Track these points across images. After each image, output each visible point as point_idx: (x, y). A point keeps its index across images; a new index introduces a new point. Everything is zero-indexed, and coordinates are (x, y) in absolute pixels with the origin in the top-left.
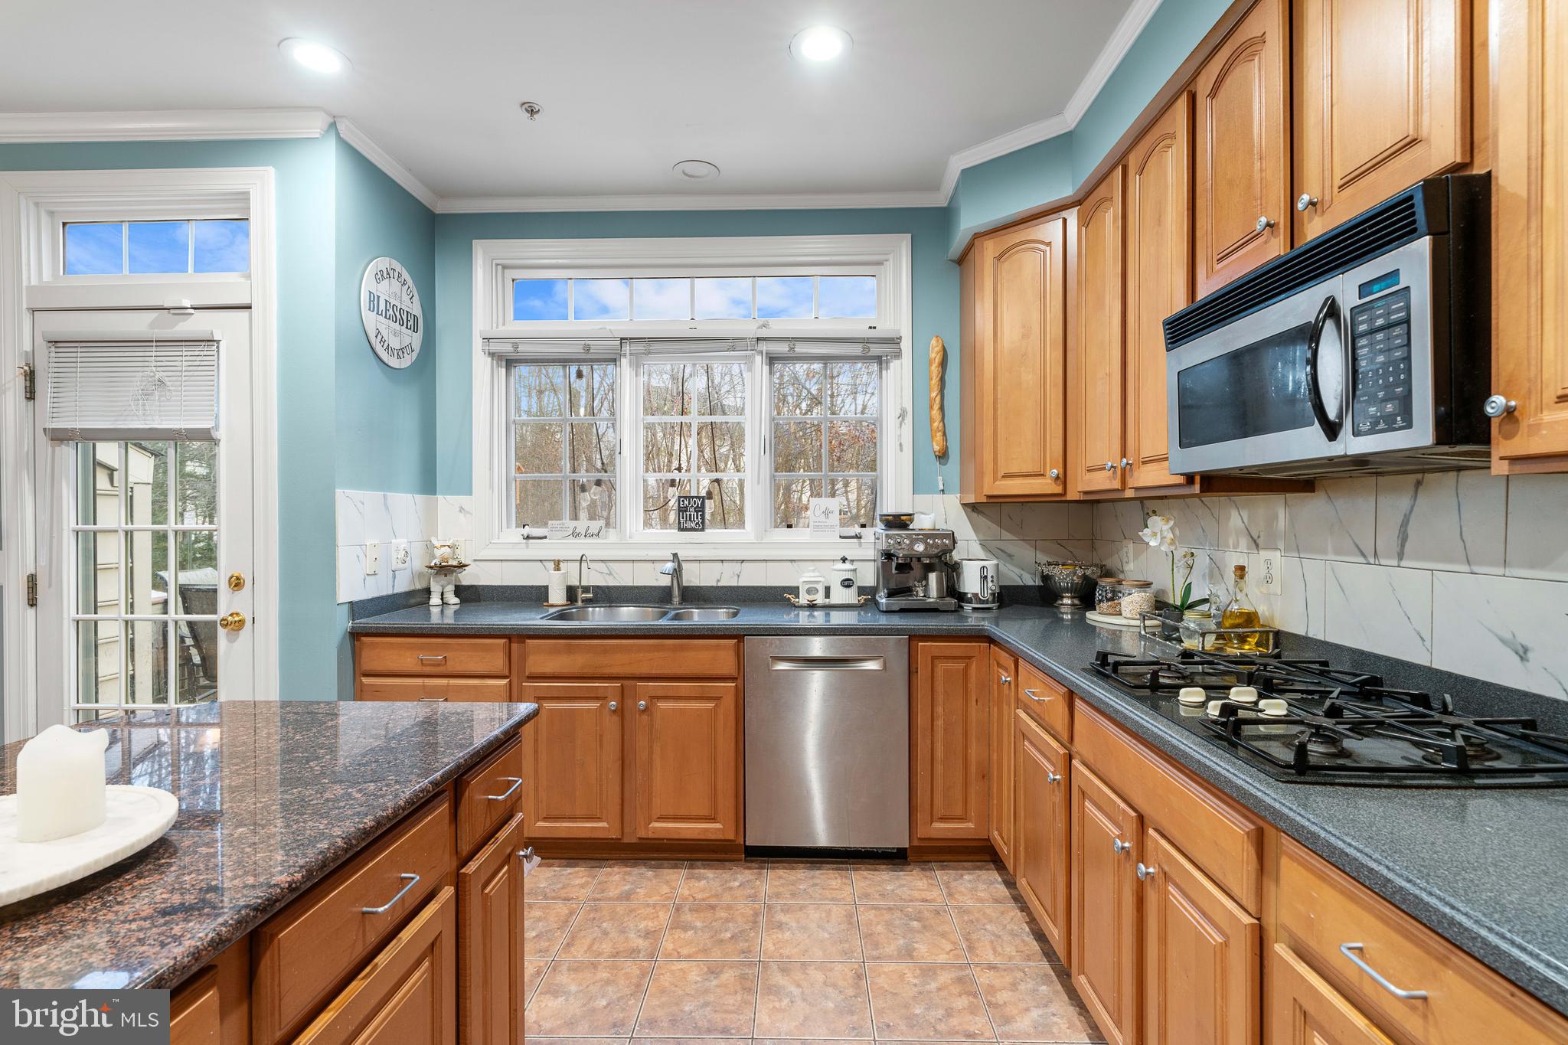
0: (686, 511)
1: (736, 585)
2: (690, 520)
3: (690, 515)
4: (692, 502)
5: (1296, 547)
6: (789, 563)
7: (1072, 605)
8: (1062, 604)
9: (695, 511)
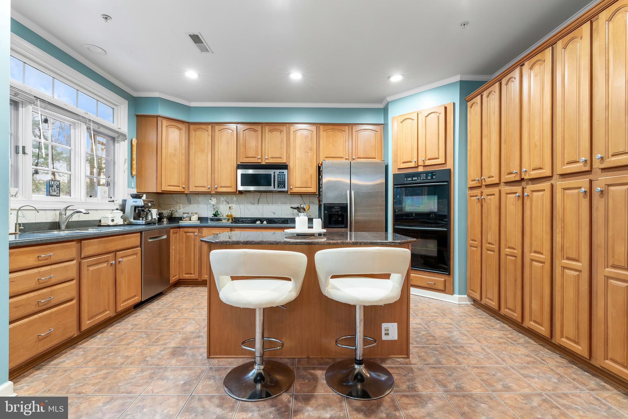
0: (52, 187)
1: (78, 220)
2: (54, 191)
3: (54, 189)
4: (55, 183)
5: (238, 203)
6: (95, 211)
7: (166, 221)
8: (164, 221)
9: (56, 187)
